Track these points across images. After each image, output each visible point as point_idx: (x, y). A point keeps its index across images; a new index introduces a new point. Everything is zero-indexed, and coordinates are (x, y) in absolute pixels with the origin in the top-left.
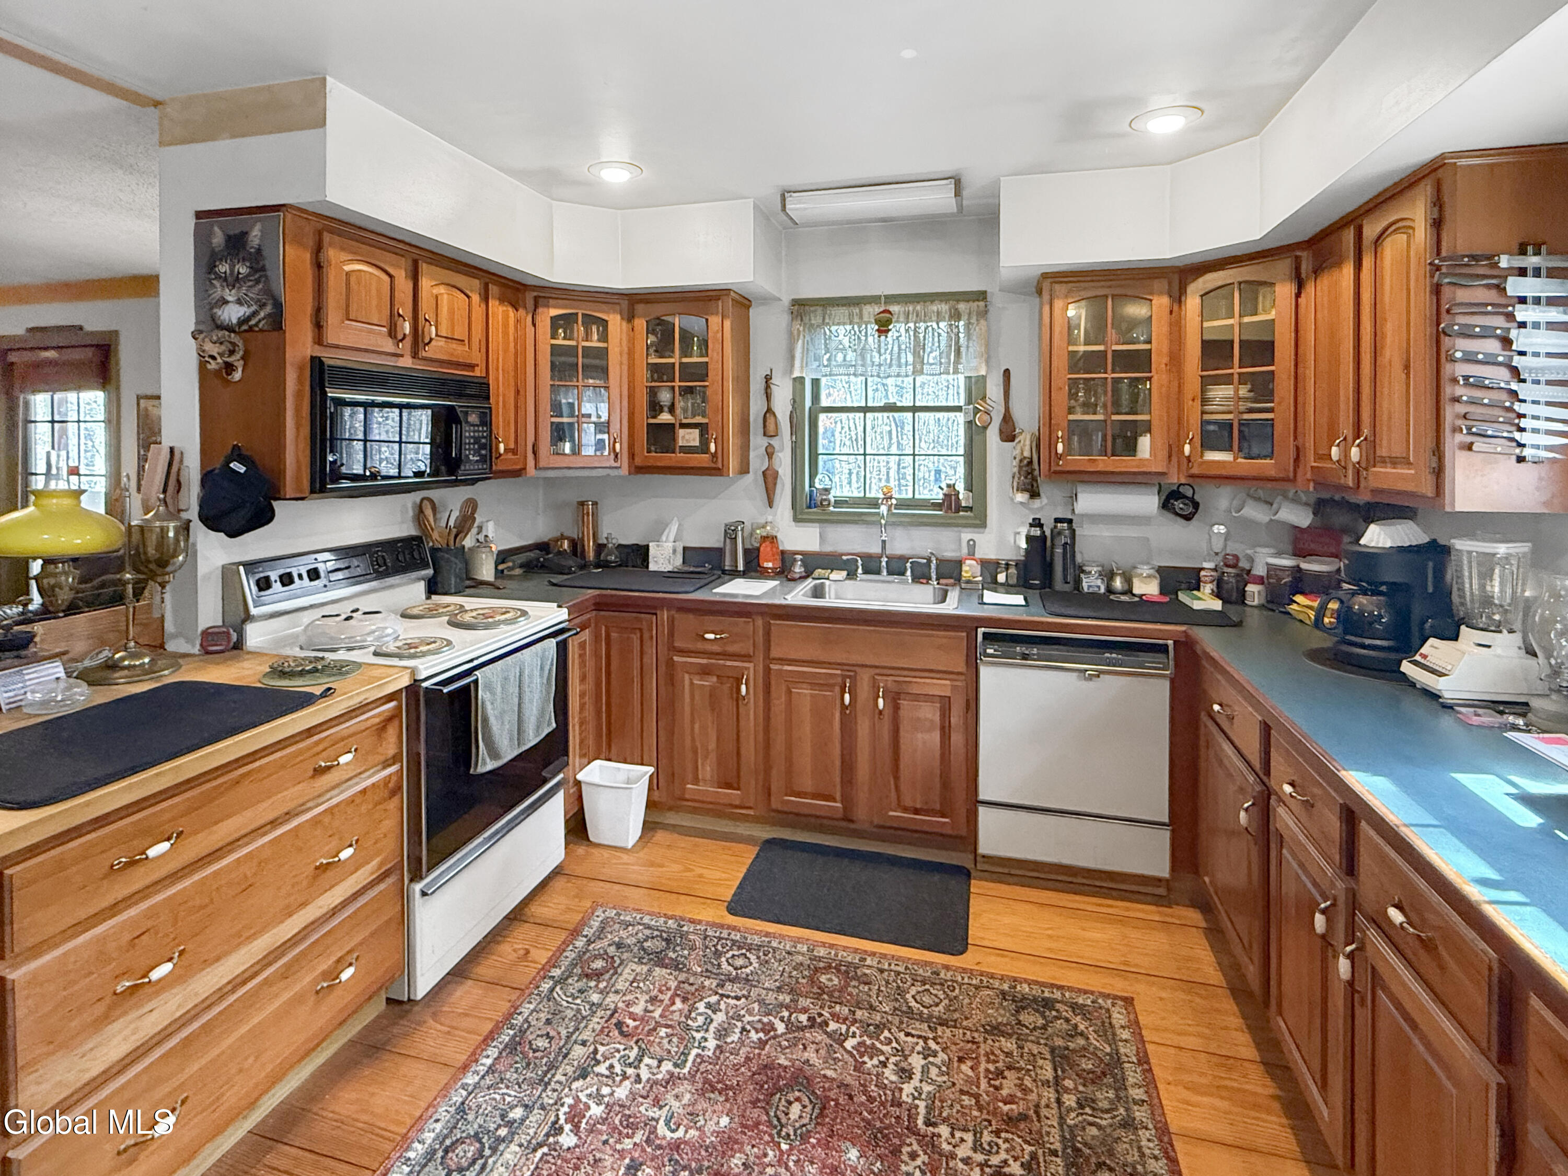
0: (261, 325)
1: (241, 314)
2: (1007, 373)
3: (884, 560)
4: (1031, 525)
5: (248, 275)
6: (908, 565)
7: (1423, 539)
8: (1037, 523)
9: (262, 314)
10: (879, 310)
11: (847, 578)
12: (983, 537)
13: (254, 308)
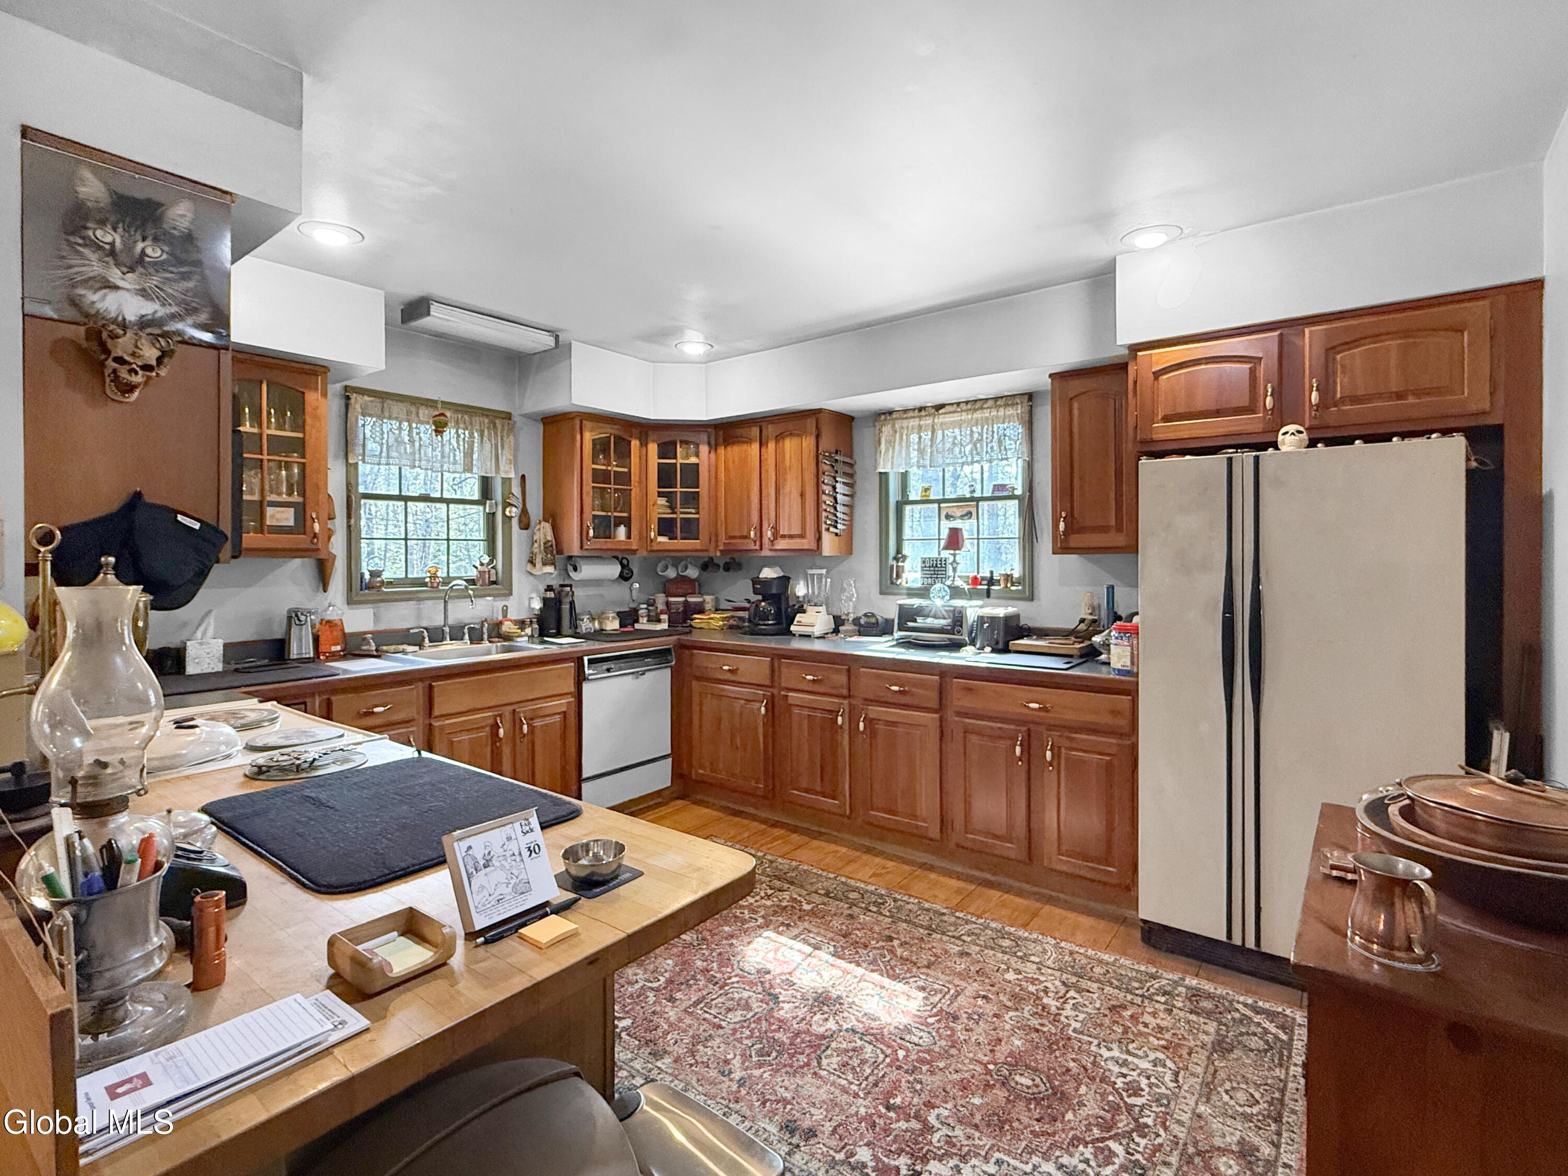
1: (146, 311)
2: (523, 477)
3: (447, 629)
4: (546, 590)
5: (165, 263)
6: (466, 631)
7: (782, 574)
8: (549, 588)
9: (189, 321)
10: (437, 413)
11: (417, 648)
12: (512, 603)
13: (174, 309)
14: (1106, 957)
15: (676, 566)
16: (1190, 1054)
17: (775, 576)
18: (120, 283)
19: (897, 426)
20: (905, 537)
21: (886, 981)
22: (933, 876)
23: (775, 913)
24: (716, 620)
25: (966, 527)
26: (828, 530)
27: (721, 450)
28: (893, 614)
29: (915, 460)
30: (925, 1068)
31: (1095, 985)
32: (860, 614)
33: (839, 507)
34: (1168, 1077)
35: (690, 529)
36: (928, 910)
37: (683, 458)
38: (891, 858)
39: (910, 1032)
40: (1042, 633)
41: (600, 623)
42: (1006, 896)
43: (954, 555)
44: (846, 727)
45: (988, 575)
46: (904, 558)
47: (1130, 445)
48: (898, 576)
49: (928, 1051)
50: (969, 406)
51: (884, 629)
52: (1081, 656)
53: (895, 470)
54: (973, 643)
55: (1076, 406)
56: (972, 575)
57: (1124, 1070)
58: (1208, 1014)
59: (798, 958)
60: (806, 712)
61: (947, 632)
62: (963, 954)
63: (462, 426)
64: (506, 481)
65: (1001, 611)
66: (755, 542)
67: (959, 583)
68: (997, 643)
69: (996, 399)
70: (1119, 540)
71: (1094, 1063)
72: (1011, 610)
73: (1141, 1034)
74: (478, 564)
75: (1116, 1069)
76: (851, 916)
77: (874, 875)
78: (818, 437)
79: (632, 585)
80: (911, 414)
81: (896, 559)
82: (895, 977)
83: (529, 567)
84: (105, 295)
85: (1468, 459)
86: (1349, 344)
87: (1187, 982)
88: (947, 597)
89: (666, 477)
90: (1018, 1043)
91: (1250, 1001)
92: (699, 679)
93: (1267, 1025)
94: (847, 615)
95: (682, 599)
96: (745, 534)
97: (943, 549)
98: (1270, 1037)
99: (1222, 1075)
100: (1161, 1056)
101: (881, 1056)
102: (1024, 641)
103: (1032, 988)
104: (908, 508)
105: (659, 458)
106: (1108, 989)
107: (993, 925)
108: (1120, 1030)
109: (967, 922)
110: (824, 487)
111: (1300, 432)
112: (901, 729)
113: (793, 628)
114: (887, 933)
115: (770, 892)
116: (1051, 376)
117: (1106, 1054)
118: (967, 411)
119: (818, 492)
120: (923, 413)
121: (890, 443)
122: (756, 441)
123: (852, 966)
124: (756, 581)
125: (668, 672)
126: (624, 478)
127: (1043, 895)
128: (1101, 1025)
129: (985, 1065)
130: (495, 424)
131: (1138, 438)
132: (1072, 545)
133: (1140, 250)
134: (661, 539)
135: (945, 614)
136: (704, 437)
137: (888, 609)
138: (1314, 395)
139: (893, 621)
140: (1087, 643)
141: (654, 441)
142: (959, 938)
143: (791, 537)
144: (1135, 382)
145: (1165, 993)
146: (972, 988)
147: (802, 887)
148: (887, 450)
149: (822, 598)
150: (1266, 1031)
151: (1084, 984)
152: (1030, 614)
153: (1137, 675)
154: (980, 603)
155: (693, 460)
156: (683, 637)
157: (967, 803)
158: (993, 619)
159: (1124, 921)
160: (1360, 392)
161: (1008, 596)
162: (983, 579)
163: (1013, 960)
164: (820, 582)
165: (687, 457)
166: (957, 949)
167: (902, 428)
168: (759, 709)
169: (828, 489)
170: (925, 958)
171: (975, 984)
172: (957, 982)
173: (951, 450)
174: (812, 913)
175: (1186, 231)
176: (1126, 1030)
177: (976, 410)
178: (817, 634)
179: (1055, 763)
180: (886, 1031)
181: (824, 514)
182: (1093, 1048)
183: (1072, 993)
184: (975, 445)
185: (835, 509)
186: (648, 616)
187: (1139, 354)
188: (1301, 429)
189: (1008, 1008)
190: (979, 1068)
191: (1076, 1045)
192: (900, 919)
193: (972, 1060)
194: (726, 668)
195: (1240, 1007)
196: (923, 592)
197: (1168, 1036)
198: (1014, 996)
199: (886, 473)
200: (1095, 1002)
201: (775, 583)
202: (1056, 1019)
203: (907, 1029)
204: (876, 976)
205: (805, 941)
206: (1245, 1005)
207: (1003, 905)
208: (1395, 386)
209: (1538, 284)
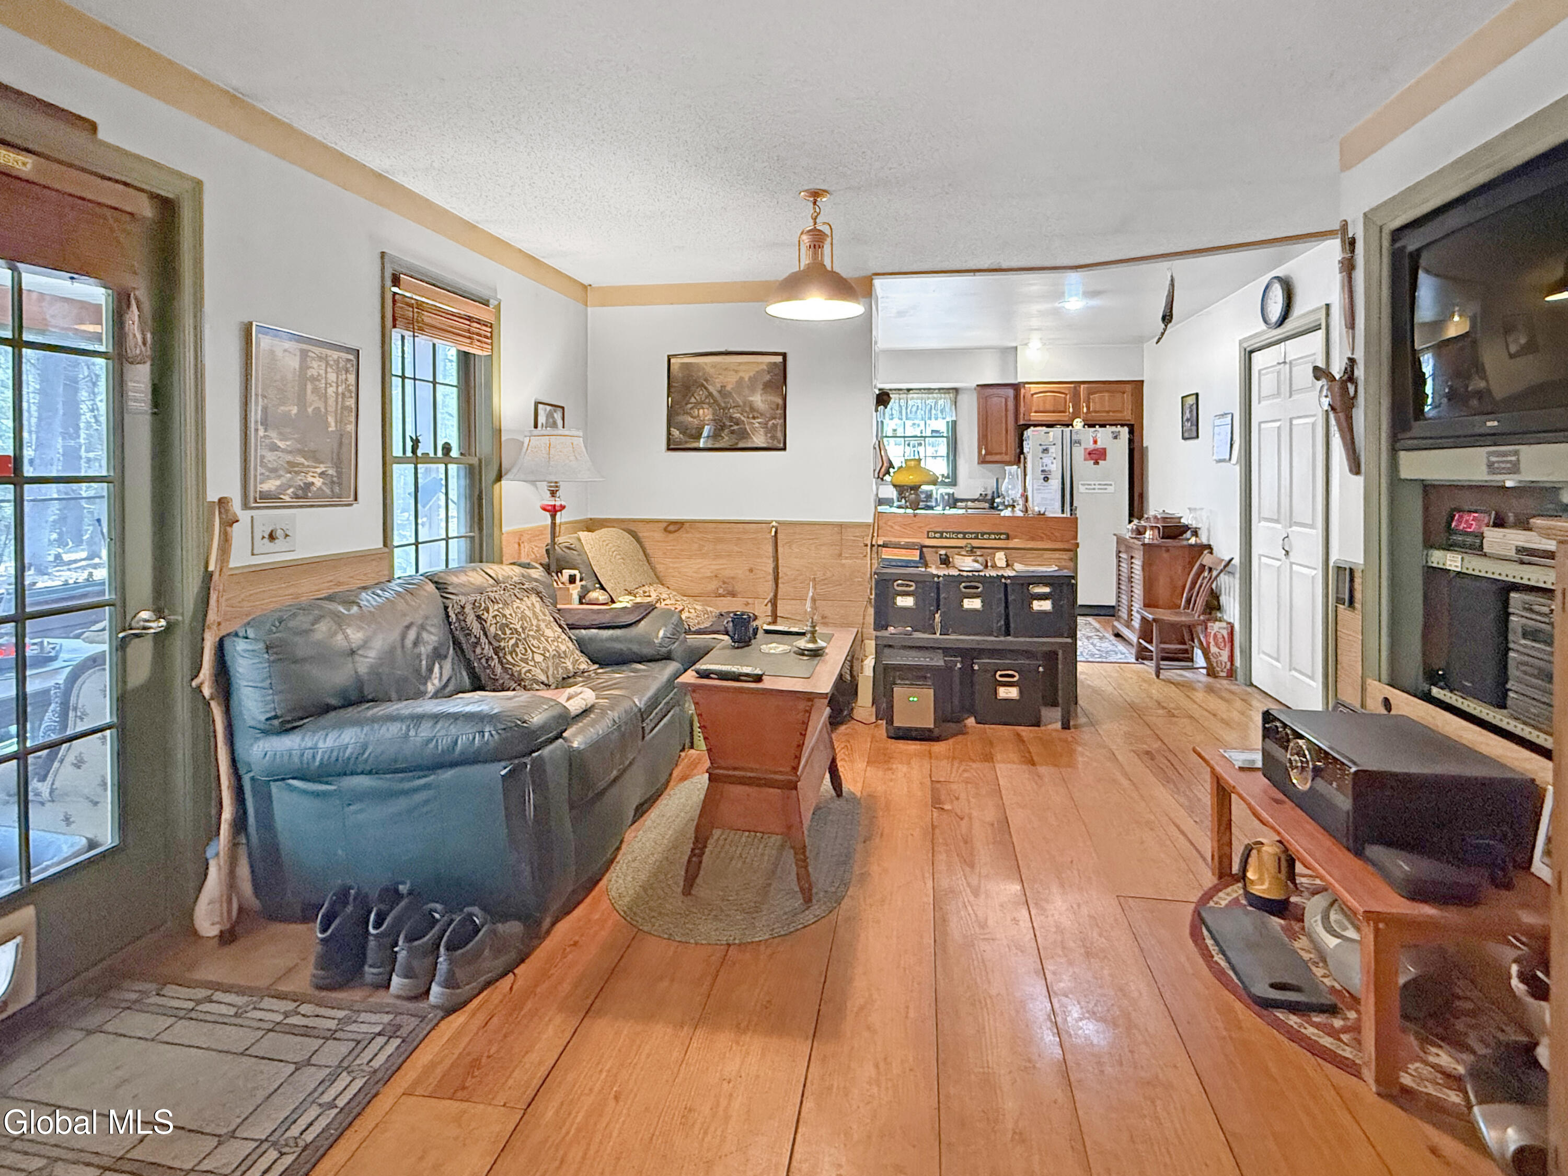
50: (926, 391)
69: (940, 389)
70: (1007, 458)
85: (1127, 435)
86: (1095, 393)
111: (1081, 422)
116: (975, 385)
118: (925, 393)
131: (1026, 419)
132: (989, 460)
138: (1084, 409)
144: (1024, 396)
160: (1097, 410)
177: (931, 394)
187: (1026, 385)
188: (1081, 420)
208: (1107, 409)
209: (1143, 381)
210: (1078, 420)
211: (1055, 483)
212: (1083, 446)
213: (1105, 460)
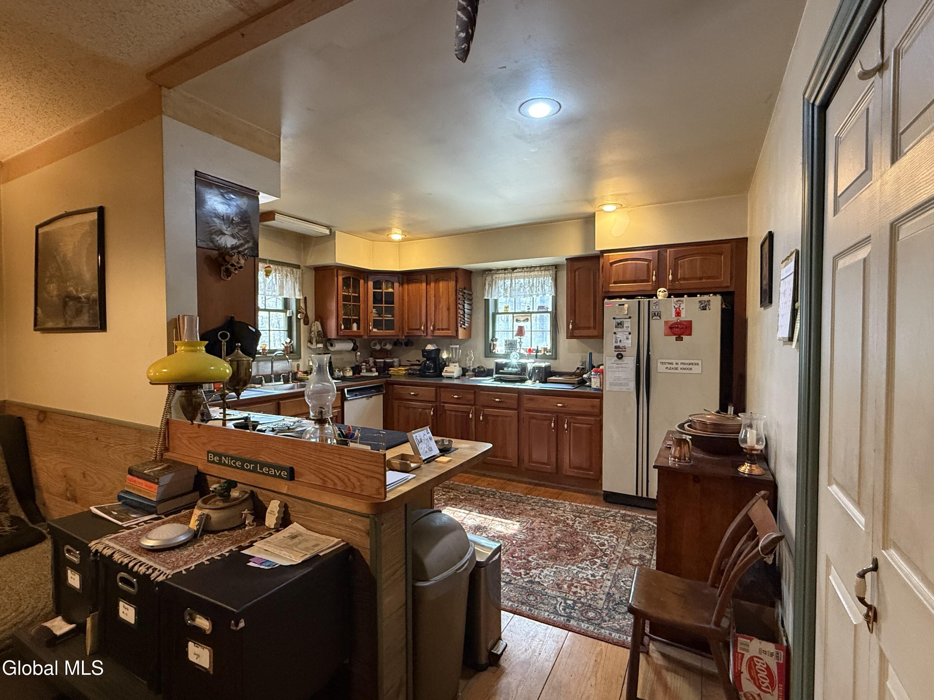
0: (246, 252)
1: (234, 243)
2: (305, 298)
3: (273, 376)
5: (238, 223)
6: (281, 376)
7: (436, 348)
9: (246, 246)
10: (266, 266)
11: (260, 386)
12: (301, 362)
13: (242, 241)
14: (590, 506)
15: (380, 344)
16: (622, 533)
17: (434, 348)
18: (226, 232)
19: (494, 277)
20: (496, 330)
21: (503, 520)
22: (514, 483)
23: (449, 501)
24: (402, 371)
25: (526, 325)
26: (461, 326)
27: (406, 286)
28: (493, 366)
29: (502, 294)
30: (524, 545)
31: (586, 516)
32: (476, 367)
33: (466, 315)
34: (614, 540)
35: (390, 325)
36: (515, 495)
37: (386, 289)
38: (494, 477)
39: (516, 535)
40: (561, 374)
41: (343, 373)
42: (547, 489)
43: (520, 339)
44: (474, 419)
45: (536, 348)
46: (496, 340)
47: (601, 293)
48: (494, 349)
49: (525, 540)
50: (528, 270)
51: (488, 373)
52: (578, 384)
53: (493, 298)
54: (530, 379)
55: (577, 273)
56: (528, 348)
57: (599, 540)
58: (629, 521)
59: (464, 515)
60: (453, 413)
61: (519, 374)
62: (532, 509)
63: (277, 272)
64: (298, 301)
65: (543, 365)
66: (424, 332)
67: (522, 351)
68: (542, 379)
69: (541, 267)
70: (595, 333)
71: (588, 539)
72: (547, 364)
73: (604, 529)
74: (284, 343)
75: (596, 540)
76: (482, 500)
77: (488, 484)
78: (456, 282)
79: (356, 353)
80: (500, 272)
81: (492, 340)
82: (506, 519)
83: (309, 344)
84: (221, 238)
85: (722, 305)
86: (684, 257)
87: (621, 512)
88: (518, 358)
89: (377, 298)
90: (559, 535)
91: (644, 516)
92: (396, 399)
93: (650, 523)
94: (470, 367)
95: (382, 360)
96: (418, 327)
97: (516, 336)
98: (651, 526)
99: (633, 538)
100: (612, 534)
101: (507, 543)
102: (553, 378)
103: (562, 518)
104: (497, 316)
105: (374, 289)
106: (591, 517)
107: (543, 499)
108: (597, 528)
109: (532, 498)
110: (459, 306)
111: (665, 291)
112: (500, 418)
113: (443, 374)
114: (499, 504)
115: (444, 493)
116: (566, 259)
117: (592, 536)
118: (527, 272)
119: (457, 309)
120: (506, 272)
121: (491, 285)
122: (424, 282)
123: (487, 516)
124: (424, 351)
125: (382, 396)
126: (357, 299)
127: (563, 488)
128: (590, 527)
129: (547, 543)
130: (293, 271)
131: (604, 290)
132: (575, 335)
133: (605, 212)
134: (375, 330)
135: (517, 366)
136: (396, 279)
137: (490, 364)
138: (670, 276)
139: (493, 370)
140: (580, 378)
141: (371, 280)
142: (530, 504)
143: (443, 329)
144: (603, 267)
145: (613, 516)
146: (538, 520)
147: (457, 490)
148: (489, 288)
149: (457, 359)
150: (650, 525)
151: (582, 515)
152: (556, 366)
153: (602, 390)
154: (533, 361)
155: (390, 290)
156: (388, 379)
157: (530, 450)
158: (539, 368)
159: (597, 494)
160: (686, 276)
161: (545, 357)
162: (534, 350)
163: (553, 510)
164: (456, 352)
165: (387, 288)
166: (530, 508)
167: (496, 278)
168: (430, 413)
169: (461, 307)
170: (517, 512)
171: (540, 519)
172: (532, 518)
173: (519, 290)
174: (465, 499)
175: (623, 206)
176: (599, 528)
177: (531, 272)
178: (455, 376)
179: (569, 430)
180: (507, 536)
181: (459, 319)
182: (587, 534)
183: (578, 519)
184: (531, 288)
185: (464, 316)
186: (366, 369)
187: (605, 254)
188: (665, 290)
189: (553, 525)
190: (545, 544)
191: (581, 534)
192: (504, 499)
193: (542, 541)
194: (412, 393)
195: (640, 518)
196: (506, 356)
197: (614, 529)
198: (555, 521)
199: (488, 300)
200: (587, 520)
201: (434, 352)
202: (572, 527)
203: (515, 534)
204: (498, 519)
205: (465, 509)
206: (642, 517)
207: (547, 492)
208: (699, 274)
209: (746, 239)
210: (662, 289)
211: (630, 362)
212: (664, 319)
213: (690, 334)
